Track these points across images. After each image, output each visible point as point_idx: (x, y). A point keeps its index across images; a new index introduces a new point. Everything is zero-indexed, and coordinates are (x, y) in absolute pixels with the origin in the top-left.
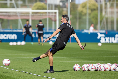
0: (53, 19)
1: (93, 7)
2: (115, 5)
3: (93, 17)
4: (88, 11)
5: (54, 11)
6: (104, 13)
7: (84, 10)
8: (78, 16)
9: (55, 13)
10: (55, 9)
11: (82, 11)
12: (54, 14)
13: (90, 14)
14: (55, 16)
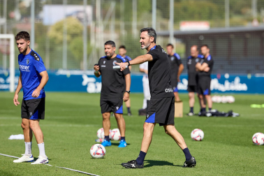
0: (5, 50)
1: (74, 31)
2: (112, 27)
3: (75, 48)
4: (66, 38)
5: (5, 36)
6: (93, 41)
7: (60, 36)
8: (48, 46)
9: (9, 40)
10: (8, 33)
11: (55, 38)
12: (6, 43)
13: (69, 43)
14: (8, 46)
